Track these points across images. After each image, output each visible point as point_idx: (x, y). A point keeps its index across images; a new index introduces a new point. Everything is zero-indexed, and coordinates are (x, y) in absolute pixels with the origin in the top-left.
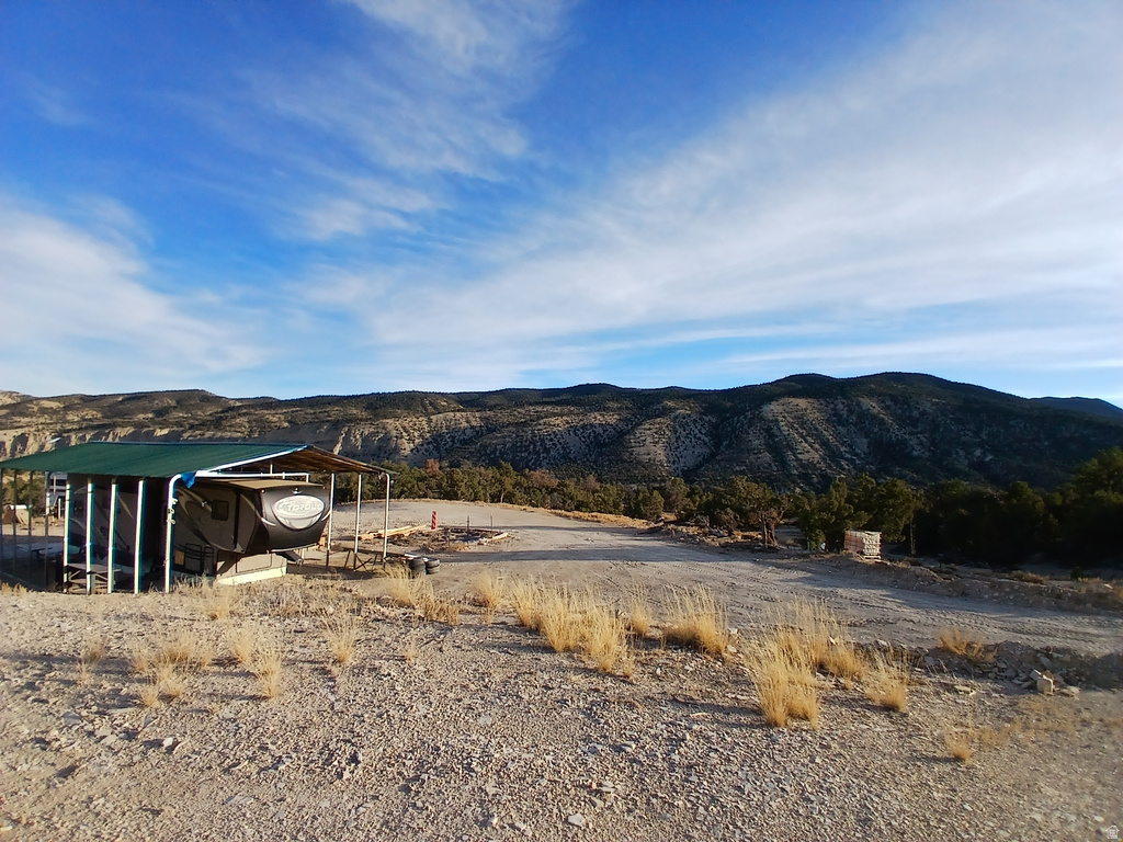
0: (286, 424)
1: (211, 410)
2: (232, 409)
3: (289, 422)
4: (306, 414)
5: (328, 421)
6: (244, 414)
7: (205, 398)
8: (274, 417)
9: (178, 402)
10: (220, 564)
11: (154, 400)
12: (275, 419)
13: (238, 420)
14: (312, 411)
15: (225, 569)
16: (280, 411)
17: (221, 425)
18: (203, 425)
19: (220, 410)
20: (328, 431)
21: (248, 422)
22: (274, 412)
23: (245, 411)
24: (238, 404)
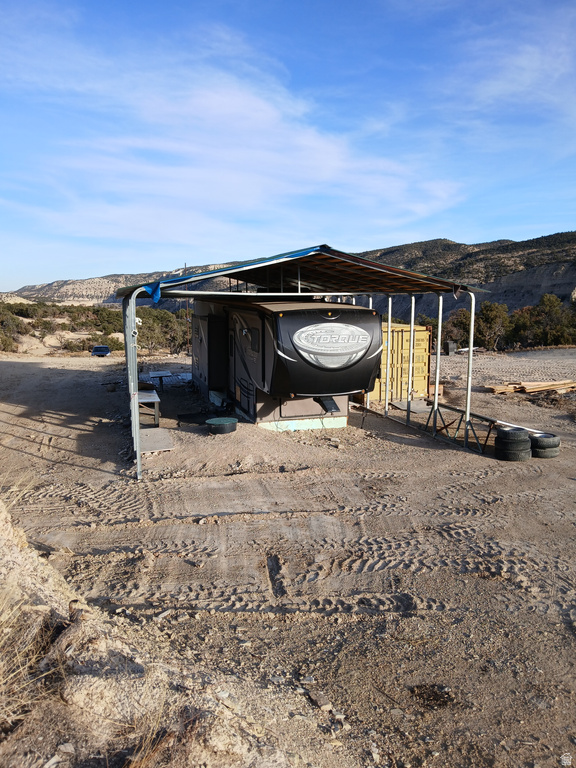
0: (521, 268)
1: (451, 258)
2: (470, 255)
3: (526, 265)
4: (543, 255)
5: (566, 261)
6: (481, 260)
7: (446, 246)
8: (510, 261)
9: (424, 253)
10: (259, 406)
11: (405, 252)
12: (511, 263)
13: (475, 266)
14: (549, 252)
15: (266, 412)
16: (516, 254)
17: (459, 272)
18: (444, 272)
19: (459, 257)
20: (566, 272)
21: (485, 267)
22: (510, 255)
23: (482, 256)
24: (476, 250)
